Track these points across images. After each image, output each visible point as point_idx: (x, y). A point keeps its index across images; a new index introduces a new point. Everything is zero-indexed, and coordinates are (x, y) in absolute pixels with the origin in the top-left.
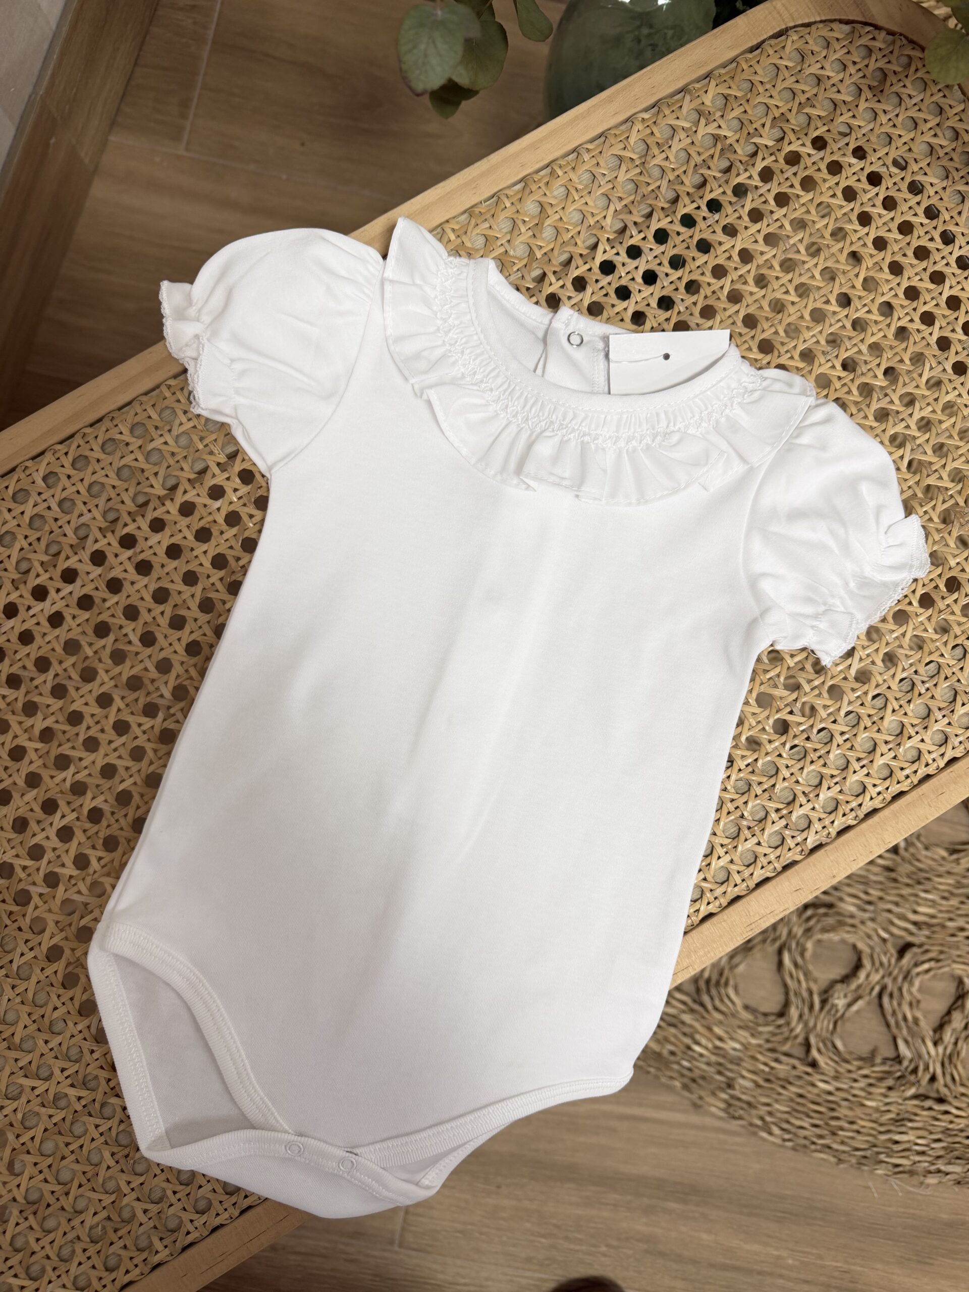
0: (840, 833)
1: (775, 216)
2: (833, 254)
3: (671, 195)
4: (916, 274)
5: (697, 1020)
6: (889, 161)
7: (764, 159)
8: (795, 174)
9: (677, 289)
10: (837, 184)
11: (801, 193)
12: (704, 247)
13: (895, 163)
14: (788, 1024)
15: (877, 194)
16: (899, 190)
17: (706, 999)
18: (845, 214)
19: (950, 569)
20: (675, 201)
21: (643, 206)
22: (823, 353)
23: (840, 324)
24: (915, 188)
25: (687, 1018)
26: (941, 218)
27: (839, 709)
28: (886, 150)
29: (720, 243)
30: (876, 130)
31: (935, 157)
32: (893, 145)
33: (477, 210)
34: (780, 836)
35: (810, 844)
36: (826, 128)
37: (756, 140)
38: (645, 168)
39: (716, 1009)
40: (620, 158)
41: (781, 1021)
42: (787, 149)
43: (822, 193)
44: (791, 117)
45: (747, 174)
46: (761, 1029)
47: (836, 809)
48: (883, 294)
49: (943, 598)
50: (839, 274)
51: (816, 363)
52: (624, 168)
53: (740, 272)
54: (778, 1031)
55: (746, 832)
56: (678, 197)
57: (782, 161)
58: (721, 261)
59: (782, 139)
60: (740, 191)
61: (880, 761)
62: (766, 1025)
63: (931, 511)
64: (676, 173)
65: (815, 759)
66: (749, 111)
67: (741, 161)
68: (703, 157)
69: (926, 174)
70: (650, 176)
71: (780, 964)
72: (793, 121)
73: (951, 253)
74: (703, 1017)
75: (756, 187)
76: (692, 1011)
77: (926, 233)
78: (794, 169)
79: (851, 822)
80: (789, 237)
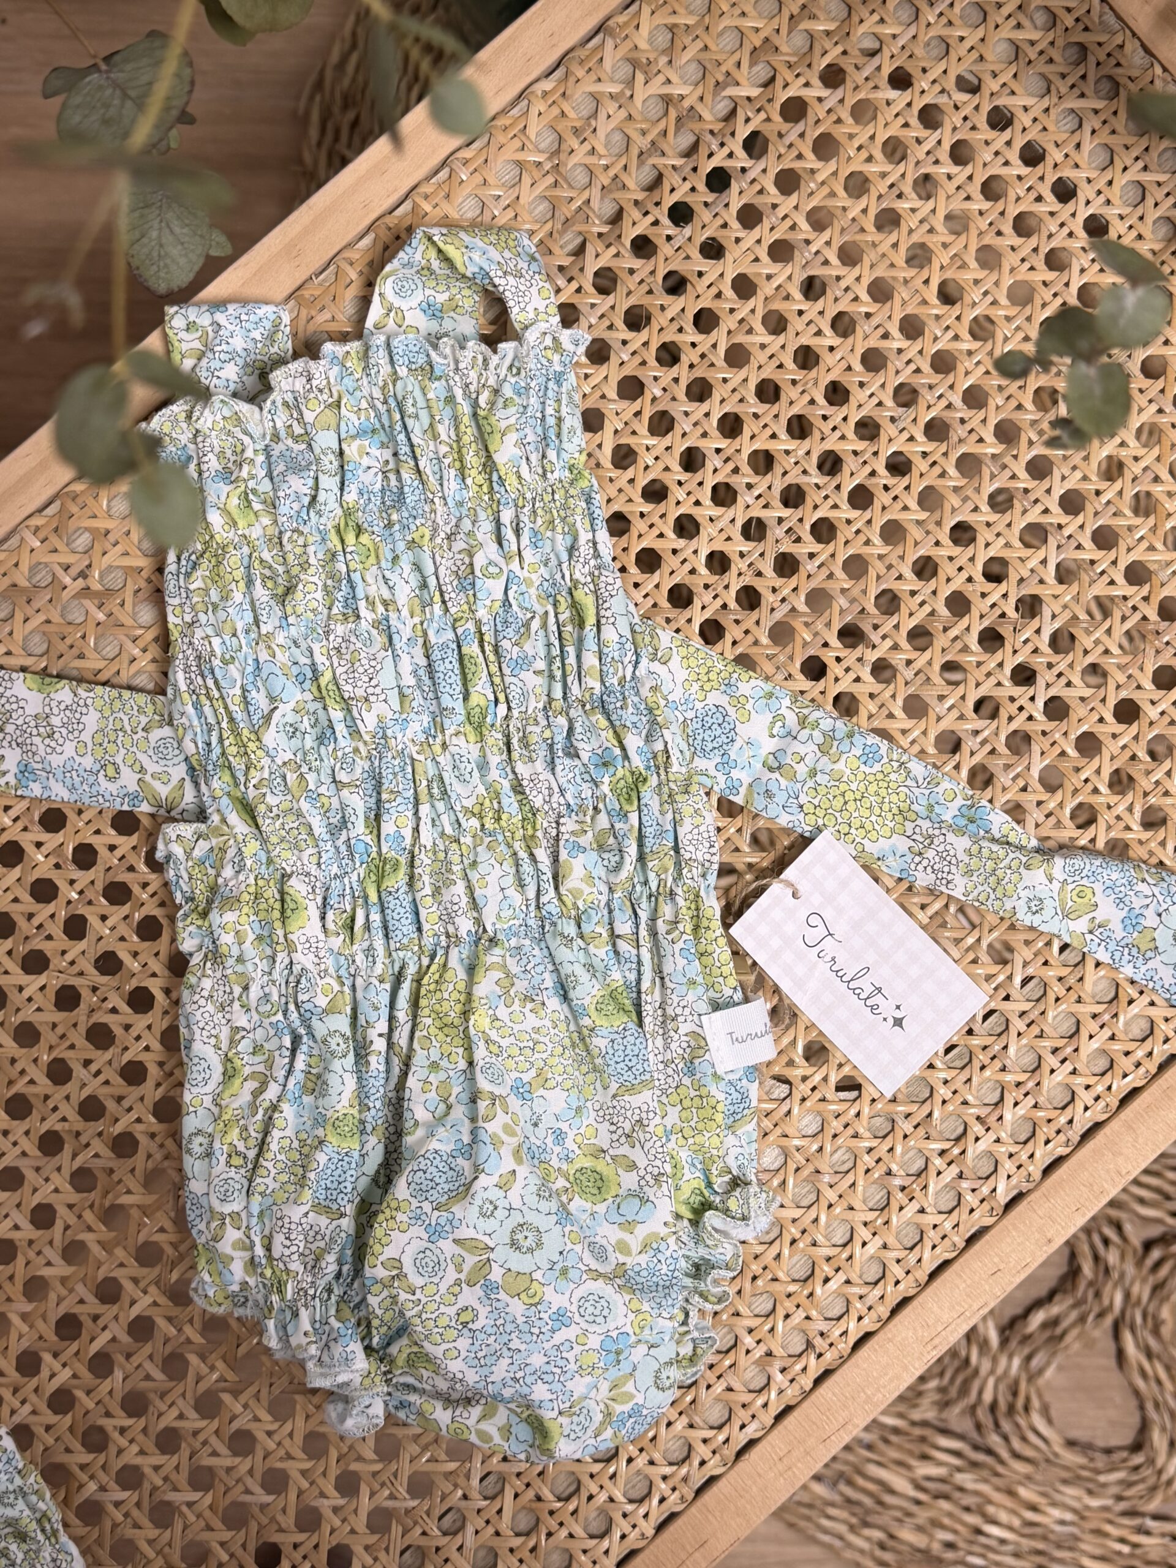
0: (1048, 1171)
1: (781, 212)
2: (884, 255)
3: (609, 210)
4: (1023, 260)
5: (985, 1481)
6: (950, 83)
7: (748, 120)
8: (802, 135)
9: (644, 363)
10: (872, 138)
11: (817, 165)
12: (676, 285)
13: (962, 84)
14: (1151, 1461)
15: (939, 142)
16: (973, 128)
17: (994, 1440)
18: (892, 186)
19: (1151, 723)
20: (617, 218)
21: (568, 236)
22: (893, 419)
23: (913, 367)
24: (1000, 120)
25: (965, 1479)
26: (1049, 161)
27: (1010, 978)
28: (942, 65)
29: (700, 274)
30: (921, 37)
31: (1022, 62)
32: (953, 56)
33: (306, 293)
34: (953, 1193)
35: (1003, 1195)
36: (839, 49)
37: (731, 91)
38: (559, 173)
39: (1016, 1456)
40: (520, 164)
41: (1138, 1459)
42: (782, 96)
43: (849, 159)
44: (781, 41)
45: (726, 151)
46: (1102, 1478)
47: (1034, 1134)
48: (974, 304)
49: (1148, 773)
50: (896, 285)
51: (883, 438)
52: (527, 180)
53: (739, 316)
54: (1135, 1478)
55: (900, 1195)
56: (621, 210)
57: (777, 118)
58: (705, 303)
59: (772, 80)
60: (719, 180)
61: (1089, 1047)
62: (1112, 1469)
63: (1105, 639)
64: (612, 173)
65: (987, 1061)
66: (712, 46)
67: (712, 132)
68: (650, 137)
69: (1013, 93)
70: (571, 186)
71: (1120, 1355)
72: (784, 48)
73: (1073, 215)
74: (997, 1474)
75: (744, 170)
76: (975, 1465)
77: (1029, 189)
78: (800, 127)
79: (1062, 1151)
80: (808, 242)
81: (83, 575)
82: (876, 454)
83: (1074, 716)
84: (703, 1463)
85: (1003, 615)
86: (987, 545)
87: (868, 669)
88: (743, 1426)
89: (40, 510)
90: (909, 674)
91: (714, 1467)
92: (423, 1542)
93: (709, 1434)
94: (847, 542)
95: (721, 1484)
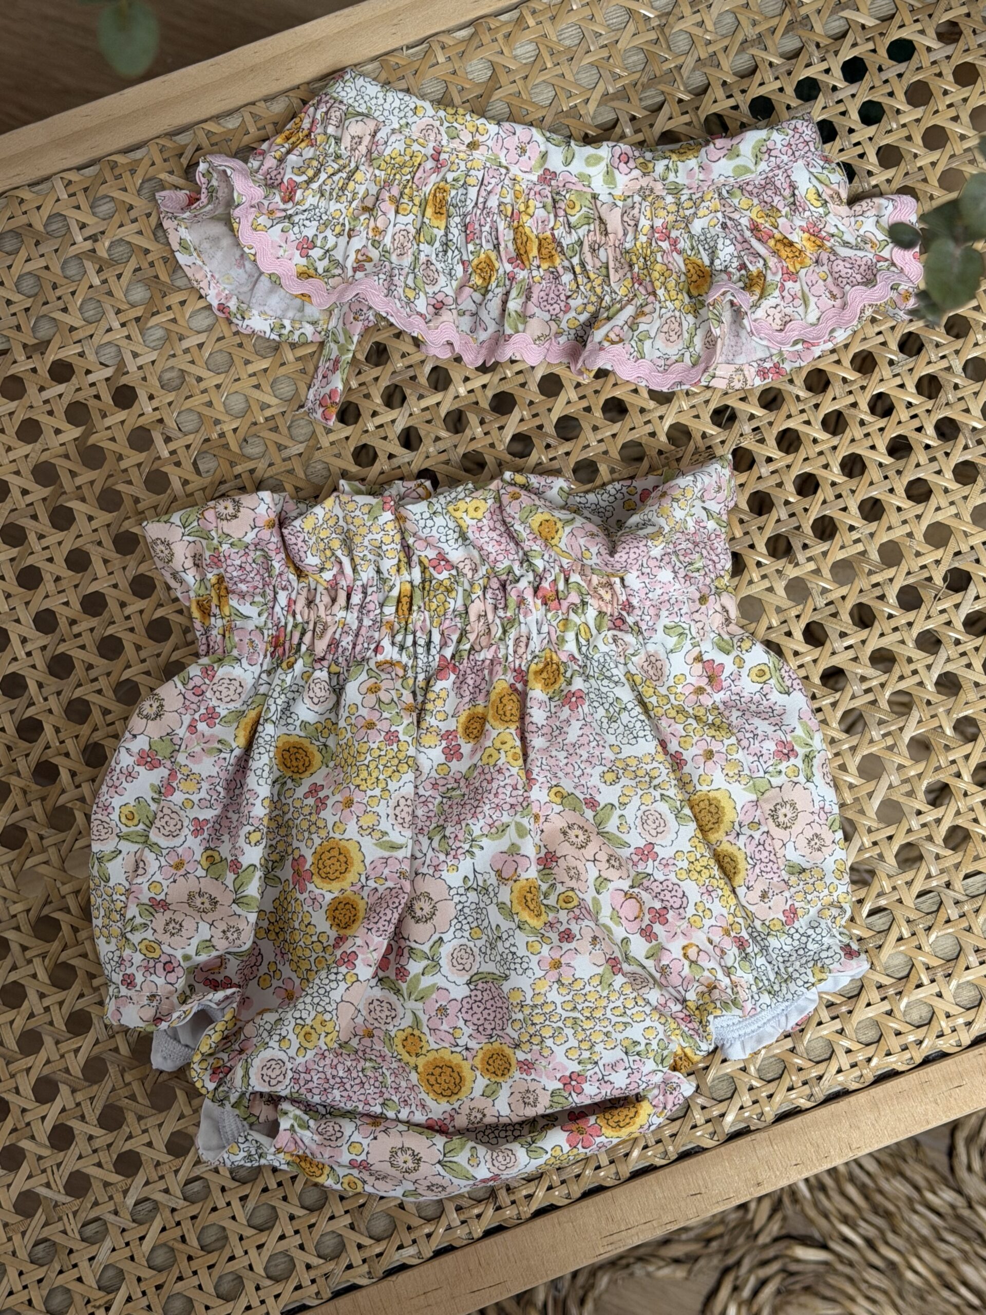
0: (782, 1117)
1: (855, 138)
3: (698, 80)
7: (855, 45)
8: (900, 76)
10: (965, 100)
11: (904, 107)
20: (703, 91)
21: (650, 92)
22: (891, 362)
33: (392, 60)
35: (730, 1124)
36: (965, 10)
37: (849, 14)
38: (663, 32)
40: (630, 12)
42: (896, 35)
43: (937, 112)
45: (824, 66)
47: (780, 1077)
51: (876, 376)
52: (631, 28)
56: (708, 85)
57: (883, 52)
59: (892, 17)
60: (808, 90)
61: (863, 1014)
64: (711, 49)
67: (818, 45)
68: (758, 29)
70: (669, 48)
75: (834, 88)
78: (901, 67)
79: (803, 1103)
80: (870, 173)
81: (94, 238)
82: (863, 388)
83: (962, 697)
84: (350, 1267)
85: (930, 579)
86: (938, 509)
87: (784, 583)
88: (400, 1247)
89: (79, 168)
90: (821, 602)
91: (359, 1276)
92: (59, 1239)
93: (366, 1241)
94: (806, 459)
95: (357, 1294)
